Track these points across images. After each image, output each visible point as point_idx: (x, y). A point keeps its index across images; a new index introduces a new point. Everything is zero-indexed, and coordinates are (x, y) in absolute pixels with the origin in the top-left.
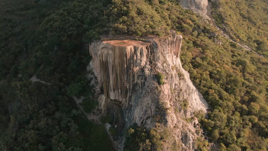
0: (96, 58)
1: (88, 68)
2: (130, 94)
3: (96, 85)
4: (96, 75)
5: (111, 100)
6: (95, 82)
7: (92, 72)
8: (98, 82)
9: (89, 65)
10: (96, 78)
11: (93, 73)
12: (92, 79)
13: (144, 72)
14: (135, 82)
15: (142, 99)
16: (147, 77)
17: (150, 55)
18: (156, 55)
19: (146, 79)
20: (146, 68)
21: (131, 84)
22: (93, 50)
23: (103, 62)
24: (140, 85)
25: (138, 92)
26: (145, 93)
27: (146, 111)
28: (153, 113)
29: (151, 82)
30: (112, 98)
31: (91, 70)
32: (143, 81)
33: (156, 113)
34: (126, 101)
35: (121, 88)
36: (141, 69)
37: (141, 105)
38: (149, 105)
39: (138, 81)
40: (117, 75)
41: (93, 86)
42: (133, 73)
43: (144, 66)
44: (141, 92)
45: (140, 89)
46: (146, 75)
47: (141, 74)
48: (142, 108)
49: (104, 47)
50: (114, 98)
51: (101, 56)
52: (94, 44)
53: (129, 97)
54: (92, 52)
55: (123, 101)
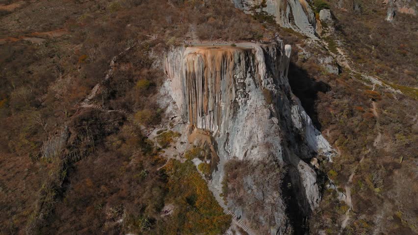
0: (175, 73)
1: (162, 92)
2: (226, 118)
3: (176, 112)
4: (174, 99)
5: (199, 129)
6: (173, 108)
7: (169, 95)
8: (178, 108)
9: (164, 87)
10: (174, 103)
11: (170, 97)
12: (168, 105)
13: (245, 86)
14: (233, 101)
15: (244, 123)
16: (249, 93)
17: (252, 64)
18: (261, 64)
19: (248, 97)
20: (247, 81)
21: (227, 103)
22: (171, 63)
23: (190, 73)
24: (240, 104)
25: (238, 115)
26: (248, 115)
27: (251, 138)
28: (260, 140)
29: (256, 99)
30: (200, 126)
31: (167, 93)
32: (243, 99)
33: (265, 139)
34: (219, 129)
35: (213, 110)
36: (241, 83)
37: (243, 130)
38: (255, 130)
39: (237, 99)
40: (208, 92)
41: (171, 113)
42: (230, 87)
43: (245, 78)
44: (242, 114)
45: (241, 110)
46: (247, 90)
47: (241, 90)
48: (244, 134)
49: (191, 53)
50: (203, 126)
51: (187, 64)
52: (172, 54)
53: (225, 123)
54: (168, 67)
55: (215, 130)
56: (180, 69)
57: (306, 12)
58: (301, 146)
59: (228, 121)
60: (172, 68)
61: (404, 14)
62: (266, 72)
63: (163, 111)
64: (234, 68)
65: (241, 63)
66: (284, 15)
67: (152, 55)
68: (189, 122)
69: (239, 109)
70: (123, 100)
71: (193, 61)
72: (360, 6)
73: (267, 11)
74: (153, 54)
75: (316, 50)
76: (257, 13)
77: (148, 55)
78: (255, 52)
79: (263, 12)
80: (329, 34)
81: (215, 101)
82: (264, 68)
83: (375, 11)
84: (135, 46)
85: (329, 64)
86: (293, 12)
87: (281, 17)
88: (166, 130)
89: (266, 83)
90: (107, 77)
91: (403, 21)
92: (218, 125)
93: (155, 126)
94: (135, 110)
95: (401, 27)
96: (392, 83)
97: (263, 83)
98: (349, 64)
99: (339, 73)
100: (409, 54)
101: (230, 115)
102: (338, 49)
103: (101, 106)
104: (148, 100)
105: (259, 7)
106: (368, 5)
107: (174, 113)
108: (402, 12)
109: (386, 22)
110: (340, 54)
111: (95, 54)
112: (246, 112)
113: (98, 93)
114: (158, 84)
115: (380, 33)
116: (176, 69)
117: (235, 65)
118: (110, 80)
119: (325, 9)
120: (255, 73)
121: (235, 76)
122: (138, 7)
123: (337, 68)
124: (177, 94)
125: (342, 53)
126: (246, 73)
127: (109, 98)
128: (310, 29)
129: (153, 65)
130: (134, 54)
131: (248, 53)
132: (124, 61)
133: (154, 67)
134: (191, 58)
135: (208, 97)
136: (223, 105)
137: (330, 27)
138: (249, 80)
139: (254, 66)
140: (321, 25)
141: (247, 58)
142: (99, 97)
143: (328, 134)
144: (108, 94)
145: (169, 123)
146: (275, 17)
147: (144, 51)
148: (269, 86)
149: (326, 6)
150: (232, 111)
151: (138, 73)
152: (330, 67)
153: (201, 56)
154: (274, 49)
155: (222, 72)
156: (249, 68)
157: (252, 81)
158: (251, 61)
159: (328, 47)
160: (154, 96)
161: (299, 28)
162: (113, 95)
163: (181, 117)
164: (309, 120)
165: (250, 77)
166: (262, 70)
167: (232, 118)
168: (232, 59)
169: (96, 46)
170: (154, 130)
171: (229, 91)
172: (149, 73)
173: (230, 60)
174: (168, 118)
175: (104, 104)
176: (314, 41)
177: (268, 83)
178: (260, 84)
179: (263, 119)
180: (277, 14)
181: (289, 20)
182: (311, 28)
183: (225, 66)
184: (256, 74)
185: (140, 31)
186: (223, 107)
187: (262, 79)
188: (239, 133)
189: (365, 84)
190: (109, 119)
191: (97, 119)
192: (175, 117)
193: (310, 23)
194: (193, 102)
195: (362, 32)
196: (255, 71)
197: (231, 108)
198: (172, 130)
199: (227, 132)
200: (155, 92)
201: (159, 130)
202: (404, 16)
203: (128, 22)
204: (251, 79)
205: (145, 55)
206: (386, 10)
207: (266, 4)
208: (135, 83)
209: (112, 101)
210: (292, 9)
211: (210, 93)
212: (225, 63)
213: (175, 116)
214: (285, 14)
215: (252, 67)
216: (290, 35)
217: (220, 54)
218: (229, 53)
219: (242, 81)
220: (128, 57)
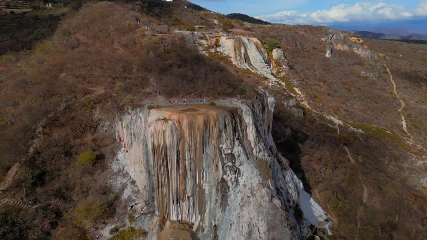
0: (134, 143)
1: (115, 167)
2: (212, 204)
3: (136, 196)
4: (132, 177)
5: (172, 222)
6: (133, 191)
7: (125, 172)
8: (139, 190)
9: (117, 160)
10: (133, 183)
11: (126, 175)
12: (124, 186)
13: (235, 159)
14: (219, 180)
15: (238, 211)
16: (240, 168)
17: (239, 128)
18: (249, 127)
19: (239, 173)
20: (236, 151)
21: (213, 184)
22: (127, 129)
23: (159, 147)
24: (230, 184)
25: (229, 200)
26: (242, 199)
27: (251, 234)
28: (263, 235)
29: (249, 176)
30: (173, 217)
31: (122, 168)
32: (233, 176)
33: (269, 234)
34: (202, 220)
35: (193, 195)
36: (229, 154)
37: (238, 222)
38: (254, 221)
39: (225, 177)
40: (185, 170)
41: (130, 199)
42: (215, 162)
43: (233, 148)
44: (235, 197)
45: (231, 192)
46: (237, 164)
47: (230, 164)
48: (241, 228)
49: (159, 120)
50: (178, 217)
51: (155, 135)
52: (129, 117)
53: (210, 211)
54: (123, 133)
55: (195, 220)
56: (142, 137)
57: (260, 51)
58: (301, 224)
59: (215, 209)
60: (129, 136)
61: (340, 50)
62: (257, 137)
63: (117, 197)
64: (220, 136)
65: (227, 128)
66: (239, 55)
67: (97, 114)
68: (157, 213)
69: (229, 191)
70: (57, 186)
71: (164, 131)
72: (301, 44)
73: (221, 51)
74: (100, 114)
75: (279, 93)
76: (211, 53)
77: (91, 114)
78: (242, 112)
79: (218, 52)
80: (284, 73)
81: (196, 182)
82: (254, 132)
83: (315, 49)
84: (73, 104)
85: (294, 106)
86: (248, 51)
87: (236, 57)
88: (124, 226)
89: (258, 150)
90: (32, 150)
91: (340, 57)
92: (200, 214)
93: (106, 221)
94: (75, 198)
95: (339, 63)
96: (351, 122)
97: (254, 151)
98: (308, 104)
99: (304, 116)
100: (352, 89)
101: (217, 200)
102: (295, 88)
103: (22, 199)
104: (95, 180)
105: (212, 47)
106: (307, 43)
107: (134, 198)
108: (338, 49)
109: (326, 59)
110: (299, 94)
111: (13, 115)
112: (240, 196)
113: (17, 177)
114: (108, 155)
115: (323, 70)
116: (135, 138)
117: (220, 131)
118: (36, 156)
119: (277, 49)
120: (243, 139)
121: (220, 146)
122: (74, 50)
123: (302, 111)
124: (138, 170)
125: (300, 93)
126: (234, 141)
127: (34, 185)
128: (267, 70)
129: (99, 127)
130: (72, 114)
131: (234, 114)
132: (57, 126)
133: (101, 130)
134: (160, 126)
135: (185, 177)
136: (206, 187)
137: (284, 66)
138: (237, 149)
139: (242, 130)
140: (275, 65)
141: (234, 122)
142: (18, 184)
143: (318, 196)
144: (33, 179)
145: (127, 216)
146: (231, 58)
147: (86, 110)
148: (261, 154)
149: (278, 45)
150: (220, 194)
151: (78, 141)
152: (295, 109)
153: (174, 123)
154: (259, 105)
155: (204, 144)
156: (237, 134)
157: (242, 150)
158: (239, 124)
159: (285, 87)
160: (102, 173)
161: (256, 69)
162: (40, 179)
163: (144, 204)
164: (301, 185)
165: (239, 145)
166: (251, 135)
167: (221, 204)
168: (215, 125)
169: (16, 105)
170: (107, 227)
171: (214, 167)
172: (94, 140)
173: (214, 126)
174: (126, 207)
175: (27, 195)
176: (274, 83)
177: (260, 151)
178: (251, 153)
179: (264, 204)
180: (232, 55)
181: (245, 60)
182: (268, 68)
183: (208, 134)
184: (245, 142)
185: (80, 83)
186: (207, 190)
187: (253, 145)
188: (234, 227)
189: (329, 125)
190: (34, 219)
191: (14, 224)
192: (136, 204)
193: (266, 63)
194: (163, 185)
195: (309, 69)
196: (243, 136)
197: (217, 190)
198: (133, 225)
199: (213, 224)
200: (104, 168)
201: (113, 227)
202: (340, 53)
203: (62, 71)
204: (240, 148)
205: (88, 115)
206: (324, 47)
207: (220, 43)
208: (74, 156)
209: (39, 190)
210: (247, 49)
211: (189, 173)
212: (208, 131)
213: (136, 202)
214: (240, 53)
215: (240, 132)
216: (250, 77)
217: (200, 120)
218: (211, 117)
219: (229, 151)
220: (63, 120)
